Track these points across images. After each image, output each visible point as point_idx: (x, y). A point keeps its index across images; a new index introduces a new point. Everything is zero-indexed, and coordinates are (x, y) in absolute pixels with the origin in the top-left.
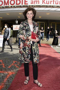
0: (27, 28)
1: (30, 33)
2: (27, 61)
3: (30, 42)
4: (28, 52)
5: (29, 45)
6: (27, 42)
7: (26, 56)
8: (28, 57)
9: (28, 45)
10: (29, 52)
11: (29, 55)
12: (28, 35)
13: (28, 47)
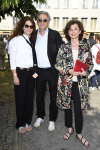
0: (68, 56)
1: (72, 64)
2: (65, 107)
3: (71, 78)
4: (67, 93)
5: (70, 84)
6: (67, 78)
7: (64, 99)
8: (67, 100)
9: (67, 83)
10: (70, 94)
11: (69, 98)
12: (70, 67)
13: (68, 86)
